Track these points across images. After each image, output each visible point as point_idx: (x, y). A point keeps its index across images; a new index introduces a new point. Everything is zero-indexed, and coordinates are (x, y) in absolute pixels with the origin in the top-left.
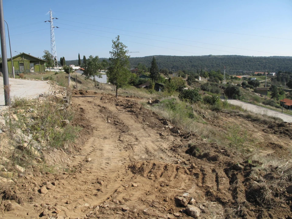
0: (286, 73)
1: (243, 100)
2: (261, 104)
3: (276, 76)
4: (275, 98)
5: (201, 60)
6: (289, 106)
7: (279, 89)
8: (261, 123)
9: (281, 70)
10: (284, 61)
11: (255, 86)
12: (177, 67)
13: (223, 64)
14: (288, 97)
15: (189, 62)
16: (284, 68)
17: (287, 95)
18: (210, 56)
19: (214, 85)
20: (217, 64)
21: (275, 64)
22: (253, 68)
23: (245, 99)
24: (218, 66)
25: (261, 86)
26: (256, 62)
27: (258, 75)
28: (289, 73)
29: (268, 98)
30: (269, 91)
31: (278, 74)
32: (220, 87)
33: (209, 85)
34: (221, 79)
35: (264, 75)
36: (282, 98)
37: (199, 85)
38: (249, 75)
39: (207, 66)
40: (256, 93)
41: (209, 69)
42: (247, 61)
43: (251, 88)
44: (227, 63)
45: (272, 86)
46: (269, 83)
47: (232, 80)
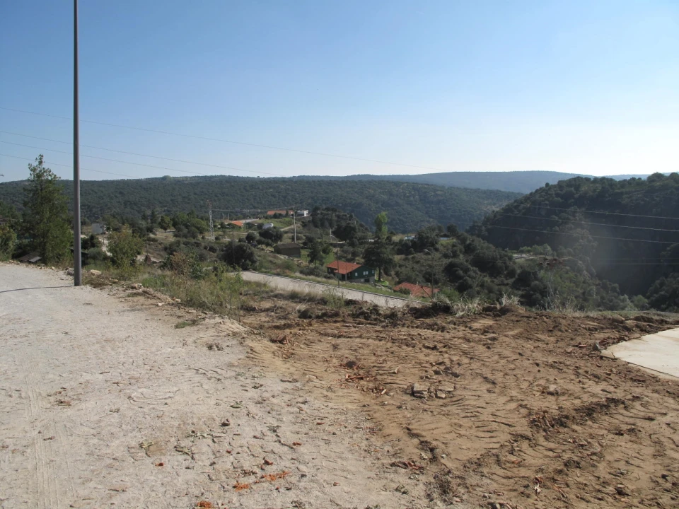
0: (327, 209)
1: (263, 270)
2: (298, 274)
3: (311, 218)
4: (318, 262)
5: (144, 188)
6: (343, 275)
7: (320, 242)
8: (318, 303)
9: (318, 204)
10: (321, 186)
11: (276, 241)
12: (89, 206)
13: (196, 196)
14: (339, 258)
15: (118, 195)
16: (323, 200)
17: (336, 253)
18: (165, 178)
19: (192, 245)
20: (184, 197)
21: (305, 192)
22: (261, 203)
23: (266, 268)
24: (186, 200)
25: (286, 240)
26: (267, 189)
27: (275, 216)
28: (334, 210)
29: (304, 262)
30: (302, 248)
31: (314, 212)
32: (205, 248)
33: (182, 245)
34: (201, 231)
35: (287, 215)
36: (330, 261)
37: (160, 247)
38: (257, 218)
39: (160, 203)
40: (279, 255)
41: (166, 208)
42: (248, 188)
43: (268, 245)
44: (206, 194)
45: (307, 237)
46: (300, 233)
47: (224, 232)
